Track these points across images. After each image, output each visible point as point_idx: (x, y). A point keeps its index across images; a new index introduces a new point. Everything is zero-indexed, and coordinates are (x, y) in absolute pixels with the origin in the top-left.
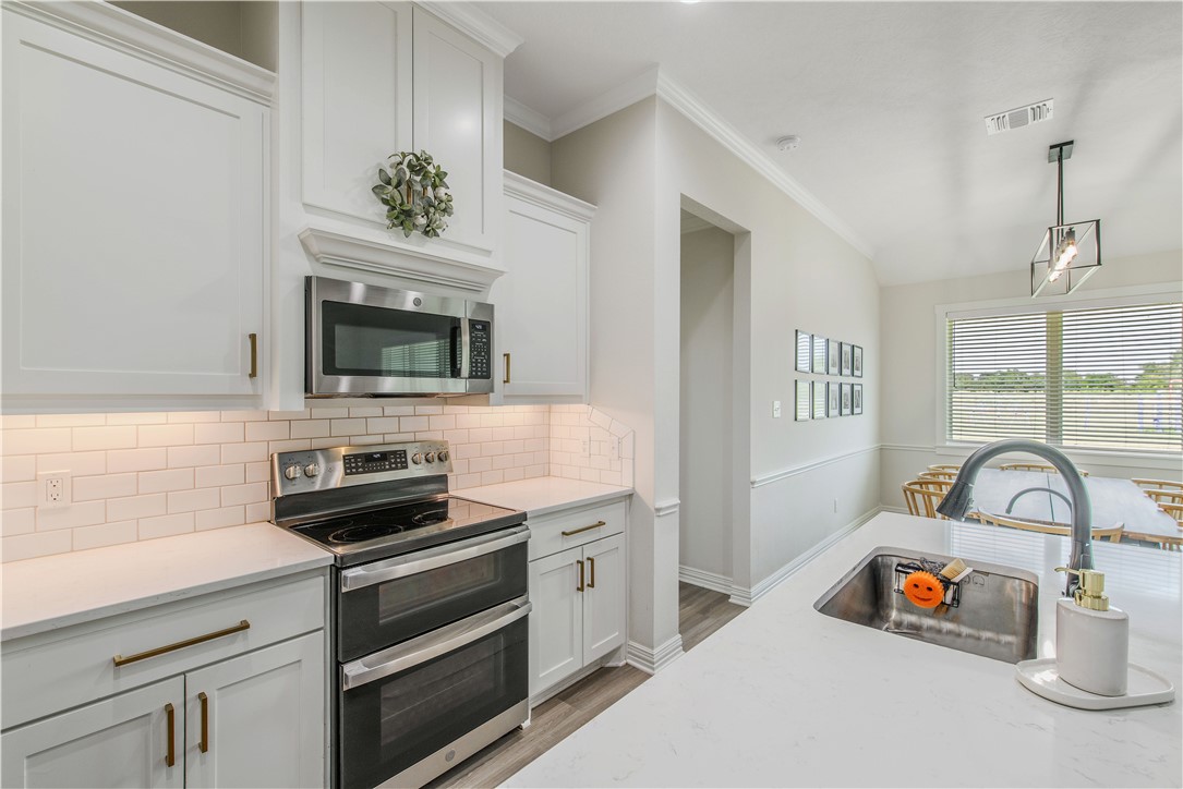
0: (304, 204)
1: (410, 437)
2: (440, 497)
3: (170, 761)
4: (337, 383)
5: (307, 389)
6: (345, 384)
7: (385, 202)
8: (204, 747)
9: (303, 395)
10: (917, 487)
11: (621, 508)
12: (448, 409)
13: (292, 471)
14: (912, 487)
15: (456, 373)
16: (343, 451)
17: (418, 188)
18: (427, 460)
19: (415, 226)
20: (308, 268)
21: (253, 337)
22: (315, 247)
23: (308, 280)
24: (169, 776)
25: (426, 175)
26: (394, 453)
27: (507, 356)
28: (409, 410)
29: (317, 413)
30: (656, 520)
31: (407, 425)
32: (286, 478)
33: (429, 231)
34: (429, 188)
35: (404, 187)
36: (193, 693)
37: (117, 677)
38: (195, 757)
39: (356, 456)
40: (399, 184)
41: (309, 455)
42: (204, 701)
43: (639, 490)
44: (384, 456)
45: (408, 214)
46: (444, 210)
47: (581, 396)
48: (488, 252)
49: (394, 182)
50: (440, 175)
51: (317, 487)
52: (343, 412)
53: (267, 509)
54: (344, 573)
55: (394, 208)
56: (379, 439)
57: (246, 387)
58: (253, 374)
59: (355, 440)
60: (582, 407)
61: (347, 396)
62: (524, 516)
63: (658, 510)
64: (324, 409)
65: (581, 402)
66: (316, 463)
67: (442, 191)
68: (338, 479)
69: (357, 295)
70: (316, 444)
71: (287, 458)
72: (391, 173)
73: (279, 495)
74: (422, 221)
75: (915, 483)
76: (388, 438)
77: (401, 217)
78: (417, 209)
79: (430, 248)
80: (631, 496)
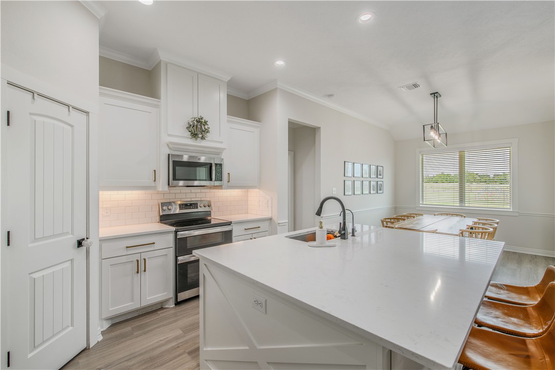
0: (168, 135)
1: (200, 199)
2: (209, 218)
3: (138, 272)
4: (178, 183)
5: (169, 184)
6: (181, 183)
7: (190, 131)
8: (145, 271)
9: (167, 186)
10: (389, 220)
11: (267, 223)
12: (212, 190)
13: (164, 208)
14: (387, 220)
15: (211, 179)
16: (179, 203)
17: (199, 127)
18: (204, 206)
19: (198, 137)
20: (168, 152)
21: (155, 171)
22: (171, 146)
23: (169, 155)
24: (137, 276)
25: (201, 123)
26: (194, 204)
27: (229, 174)
28: (199, 191)
29: (171, 191)
30: (278, 227)
31: (198, 195)
32: (163, 210)
33: (203, 138)
34: (203, 126)
35: (195, 128)
36: (142, 258)
37: (127, 251)
38: (143, 273)
39: (182, 204)
40: (193, 126)
41: (170, 203)
42: (145, 260)
43: (273, 217)
44: (191, 205)
45: (196, 134)
46: (207, 132)
47: (256, 186)
48: (222, 142)
49: (192, 126)
50: (206, 122)
51: (172, 213)
52: (179, 191)
53: (158, 219)
54: (178, 233)
55: (192, 133)
56: (190, 200)
57: (153, 184)
58: (155, 181)
59: (182, 200)
60: (256, 190)
61: (182, 186)
62: (231, 222)
63: (279, 224)
64: (174, 190)
65: (256, 188)
66: (172, 206)
67: (206, 127)
68: (178, 211)
69: (185, 158)
70: (171, 201)
71: (163, 204)
72: (191, 123)
73: (161, 214)
74: (200, 136)
75: (388, 219)
76: (193, 199)
77: (194, 135)
78: (199, 133)
79: (203, 143)
80: (271, 219)
